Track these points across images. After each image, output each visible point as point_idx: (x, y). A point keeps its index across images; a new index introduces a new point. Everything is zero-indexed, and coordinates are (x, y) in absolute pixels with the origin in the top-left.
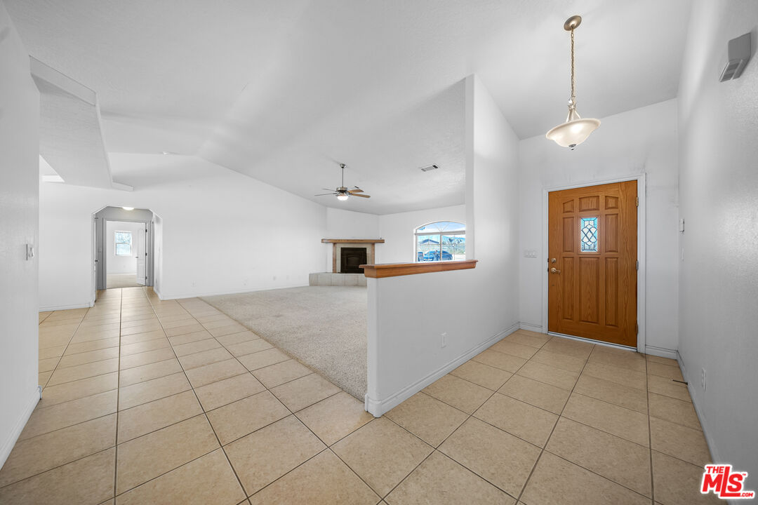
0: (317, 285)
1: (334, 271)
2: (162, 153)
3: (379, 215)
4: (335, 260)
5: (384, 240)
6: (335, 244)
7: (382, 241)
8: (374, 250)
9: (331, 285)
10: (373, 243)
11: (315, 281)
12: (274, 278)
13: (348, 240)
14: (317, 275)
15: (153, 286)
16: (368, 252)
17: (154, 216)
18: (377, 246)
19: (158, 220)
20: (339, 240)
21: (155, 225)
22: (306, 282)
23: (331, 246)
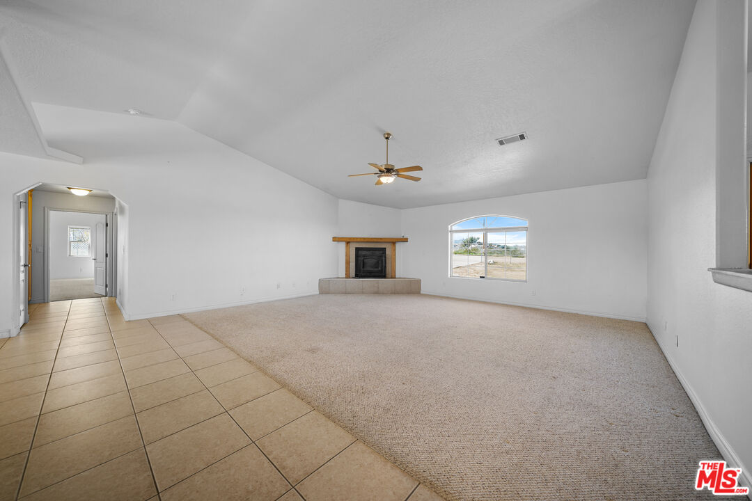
0: (329, 293)
1: (348, 276)
2: (127, 111)
3: (400, 208)
4: (348, 263)
5: (407, 239)
6: (348, 243)
7: (405, 240)
8: (395, 250)
9: (346, 293)
10: (393, 242)
11: (326, 288)
12: (279, 286)
13: (364, 239)
14: (328, 281)
15: (116, 297)
16: (388, 252)
17: (117, 205)
18: (398, 245)
19: (122, 210)
20: (354, 238)
21: (119, 218)
22: (315, 290)
23: (343, 245)
